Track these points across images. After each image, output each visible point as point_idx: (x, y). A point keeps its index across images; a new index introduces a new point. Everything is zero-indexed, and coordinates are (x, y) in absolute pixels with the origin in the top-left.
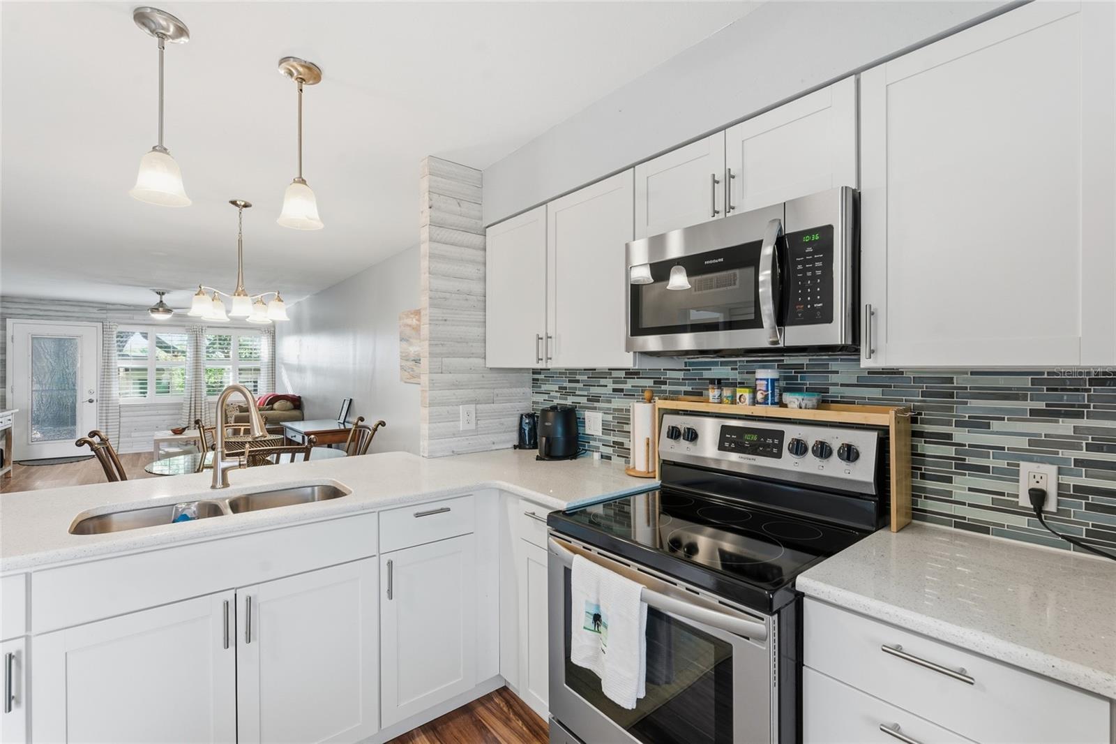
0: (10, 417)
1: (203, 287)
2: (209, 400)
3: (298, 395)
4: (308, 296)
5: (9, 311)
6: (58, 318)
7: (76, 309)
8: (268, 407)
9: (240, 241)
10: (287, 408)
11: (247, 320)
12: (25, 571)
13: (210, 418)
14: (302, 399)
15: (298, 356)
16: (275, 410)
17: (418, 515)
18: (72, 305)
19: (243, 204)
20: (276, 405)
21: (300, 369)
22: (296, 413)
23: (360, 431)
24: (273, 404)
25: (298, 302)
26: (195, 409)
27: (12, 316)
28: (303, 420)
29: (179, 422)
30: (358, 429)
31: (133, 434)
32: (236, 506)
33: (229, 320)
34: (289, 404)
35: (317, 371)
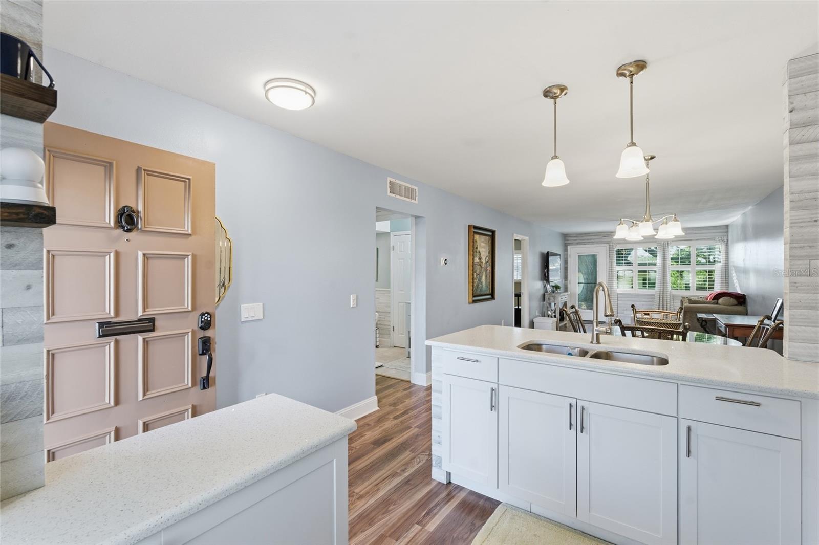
0: (566, 296)
1: (622, 220)
2: (674, 294)
3: (742, 294)
4: (750, 207)
5: (569, 242)
6: (588, 243)
7: (596, 237)
8: (713, 301)
9: (648, 184)
10: (730, 304)
11: (656, 237)
12: (498, 356)
13: (674, 307)
14: (747, 297)
15: (744, 260)
16: (719, 304)
17: (718, 399)
18: (594, 235)
19: (649, 157)
20: (720, 301)
21: (745, 271)
22: (740, 308)
23: (764, 328)
24: (718, 300)
25: (744, 213)
26: (663, 299)
27: (570, 244)
28: (747, 315)
29: (653, 307)
30: (762, 326)
31: (625, 312)
32: (597, 356)
33: (642, 239)
34: (732, 300)
35: (759, 272)
